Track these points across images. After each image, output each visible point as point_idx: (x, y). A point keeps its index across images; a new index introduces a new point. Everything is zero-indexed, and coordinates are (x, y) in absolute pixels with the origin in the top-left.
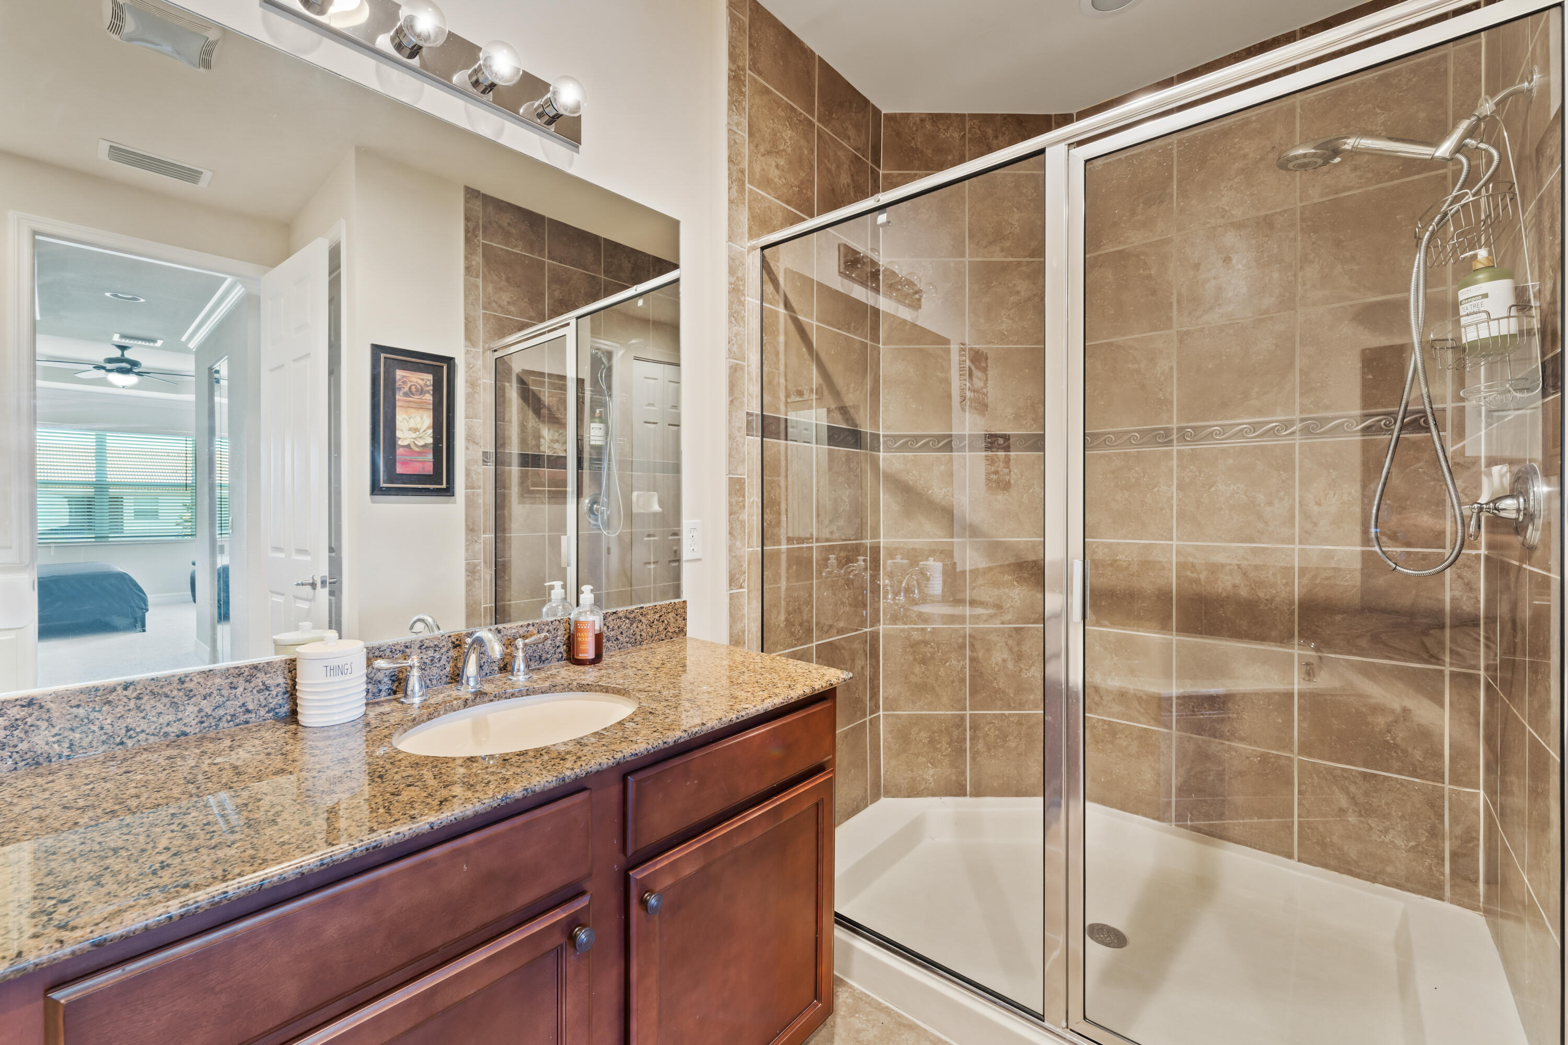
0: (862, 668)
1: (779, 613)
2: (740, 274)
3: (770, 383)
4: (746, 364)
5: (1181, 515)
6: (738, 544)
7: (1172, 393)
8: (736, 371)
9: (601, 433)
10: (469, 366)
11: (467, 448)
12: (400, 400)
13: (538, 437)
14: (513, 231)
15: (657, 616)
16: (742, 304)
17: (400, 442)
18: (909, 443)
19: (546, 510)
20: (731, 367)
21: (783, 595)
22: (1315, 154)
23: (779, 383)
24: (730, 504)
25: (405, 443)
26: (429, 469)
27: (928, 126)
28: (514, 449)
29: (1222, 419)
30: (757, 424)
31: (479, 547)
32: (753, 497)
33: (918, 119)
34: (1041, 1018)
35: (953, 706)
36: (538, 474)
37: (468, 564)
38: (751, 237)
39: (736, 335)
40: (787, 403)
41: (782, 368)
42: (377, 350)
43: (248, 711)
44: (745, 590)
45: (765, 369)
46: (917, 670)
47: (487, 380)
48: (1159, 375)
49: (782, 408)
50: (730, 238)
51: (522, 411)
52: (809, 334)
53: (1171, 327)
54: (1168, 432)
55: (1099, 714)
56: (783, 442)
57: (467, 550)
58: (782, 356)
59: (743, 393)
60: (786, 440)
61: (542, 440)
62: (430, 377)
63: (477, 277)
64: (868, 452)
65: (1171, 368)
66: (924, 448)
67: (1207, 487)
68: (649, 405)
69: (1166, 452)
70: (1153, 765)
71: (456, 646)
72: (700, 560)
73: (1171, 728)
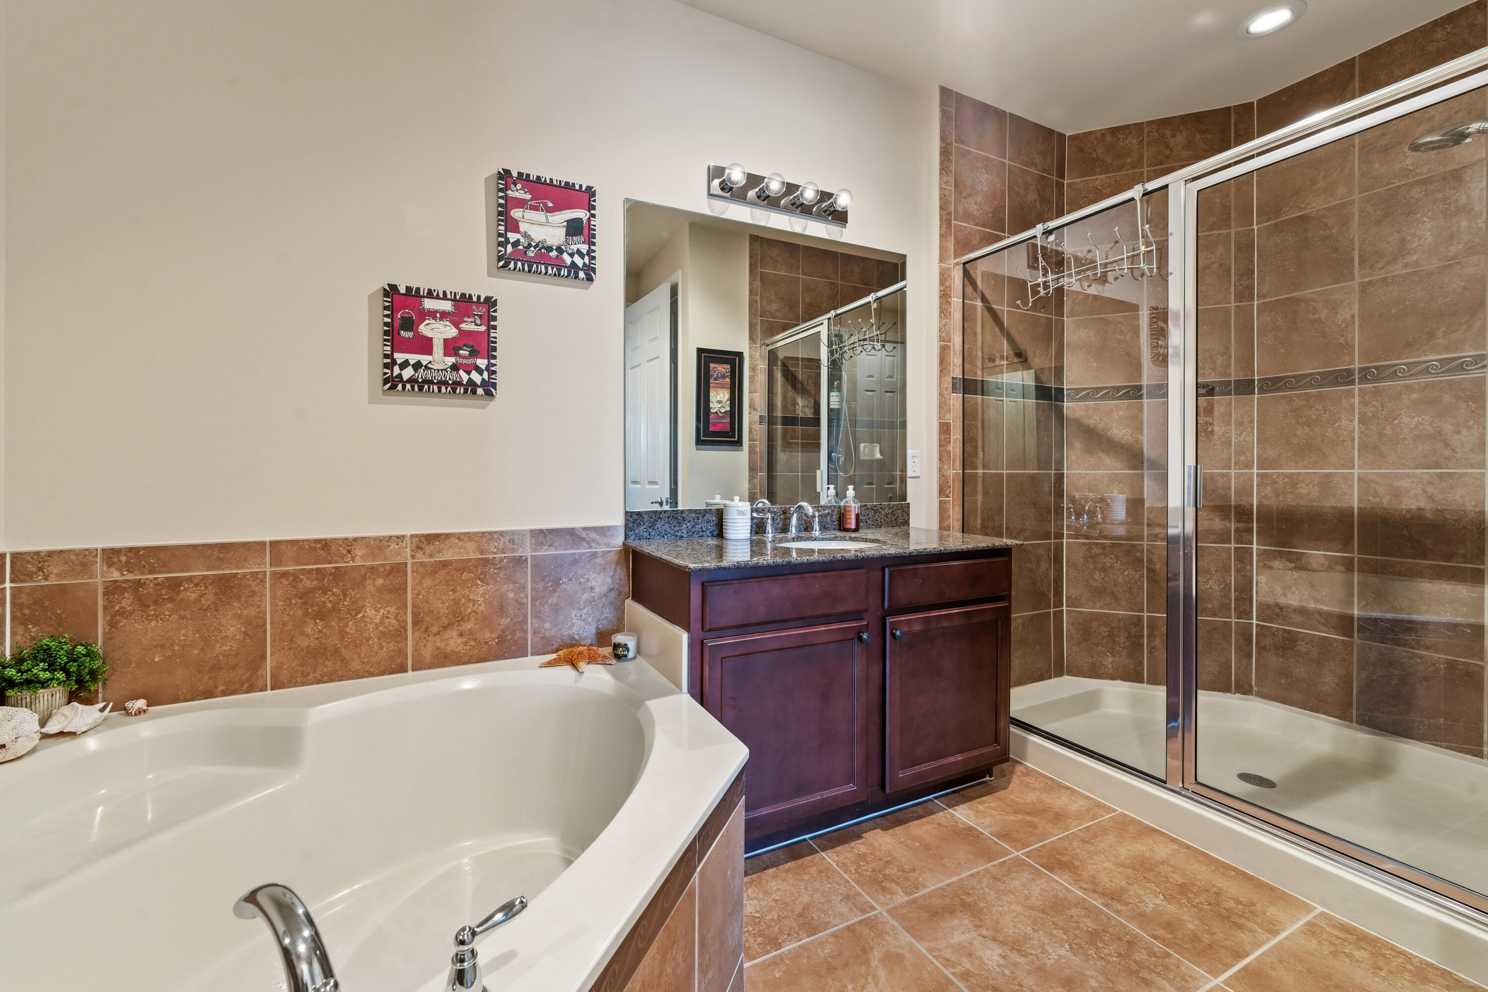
0: (1047, 570)
1: (976, 518)
2: (947, 284)
3: (970, 355)
4: (951, 344)
5: (1364, 446)
6: (946, 467)
7: (1353, 338)
8: (944, 349)
9: (837, 399)
10: (751, 357)
11: (750, 413)
12: (712, 383)
13: (795, 404)
14: (779, 259)
15: (890, 511)
16: (949, 303)
17: (712, 411)
18: (1090, 394)
19: (799, 458)
20: (941, 348)
21: (979, 505)
22: (1440, 141)
23: (976, 355)
24: (940, 440)
25: (715, 411)
26: (728, 429)
27: (1109, 138)
28: (779, 414)
29: (1407, 358)
30: (960, 385)
31: (757, 481)
32: (956, 435)
33: (1099, 134)
34: (1165, 782)
35: (1131, 608)
36: (794, 430)
37: (750, 492)
38: (956, 257)
39: (944, 326)
40: (983, 368)
41: (979, 344)
42: (700, 351)
43: (703, 531)
44: (951, 499)
45: (965, 346)
46: (1097, 576)
47: (763, 366)
48: (1340, 323)
49: (979, 373)
50: (941, 261)
51: (783, 386)
52: (1001, 318)
53: (1352, 279)
54: (1350, 372)
55: (1279, 624)
56: (980, 397)
57: (750, 483)
58: (979, 337)
59: (949, 364)
60: (983, 395)
61: (797, 406)
62: (729, 367)
63: (757, 295)
64: (1053, 402)
65: (1353, 316)
66: (1102, 398)
67: (1390, 420)
68: (869, 376)
69: (1348, 391)
70: (1334, 669)
71: (784, 513)
72: (918, 477)
73: (1352, 636)
